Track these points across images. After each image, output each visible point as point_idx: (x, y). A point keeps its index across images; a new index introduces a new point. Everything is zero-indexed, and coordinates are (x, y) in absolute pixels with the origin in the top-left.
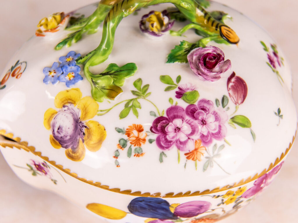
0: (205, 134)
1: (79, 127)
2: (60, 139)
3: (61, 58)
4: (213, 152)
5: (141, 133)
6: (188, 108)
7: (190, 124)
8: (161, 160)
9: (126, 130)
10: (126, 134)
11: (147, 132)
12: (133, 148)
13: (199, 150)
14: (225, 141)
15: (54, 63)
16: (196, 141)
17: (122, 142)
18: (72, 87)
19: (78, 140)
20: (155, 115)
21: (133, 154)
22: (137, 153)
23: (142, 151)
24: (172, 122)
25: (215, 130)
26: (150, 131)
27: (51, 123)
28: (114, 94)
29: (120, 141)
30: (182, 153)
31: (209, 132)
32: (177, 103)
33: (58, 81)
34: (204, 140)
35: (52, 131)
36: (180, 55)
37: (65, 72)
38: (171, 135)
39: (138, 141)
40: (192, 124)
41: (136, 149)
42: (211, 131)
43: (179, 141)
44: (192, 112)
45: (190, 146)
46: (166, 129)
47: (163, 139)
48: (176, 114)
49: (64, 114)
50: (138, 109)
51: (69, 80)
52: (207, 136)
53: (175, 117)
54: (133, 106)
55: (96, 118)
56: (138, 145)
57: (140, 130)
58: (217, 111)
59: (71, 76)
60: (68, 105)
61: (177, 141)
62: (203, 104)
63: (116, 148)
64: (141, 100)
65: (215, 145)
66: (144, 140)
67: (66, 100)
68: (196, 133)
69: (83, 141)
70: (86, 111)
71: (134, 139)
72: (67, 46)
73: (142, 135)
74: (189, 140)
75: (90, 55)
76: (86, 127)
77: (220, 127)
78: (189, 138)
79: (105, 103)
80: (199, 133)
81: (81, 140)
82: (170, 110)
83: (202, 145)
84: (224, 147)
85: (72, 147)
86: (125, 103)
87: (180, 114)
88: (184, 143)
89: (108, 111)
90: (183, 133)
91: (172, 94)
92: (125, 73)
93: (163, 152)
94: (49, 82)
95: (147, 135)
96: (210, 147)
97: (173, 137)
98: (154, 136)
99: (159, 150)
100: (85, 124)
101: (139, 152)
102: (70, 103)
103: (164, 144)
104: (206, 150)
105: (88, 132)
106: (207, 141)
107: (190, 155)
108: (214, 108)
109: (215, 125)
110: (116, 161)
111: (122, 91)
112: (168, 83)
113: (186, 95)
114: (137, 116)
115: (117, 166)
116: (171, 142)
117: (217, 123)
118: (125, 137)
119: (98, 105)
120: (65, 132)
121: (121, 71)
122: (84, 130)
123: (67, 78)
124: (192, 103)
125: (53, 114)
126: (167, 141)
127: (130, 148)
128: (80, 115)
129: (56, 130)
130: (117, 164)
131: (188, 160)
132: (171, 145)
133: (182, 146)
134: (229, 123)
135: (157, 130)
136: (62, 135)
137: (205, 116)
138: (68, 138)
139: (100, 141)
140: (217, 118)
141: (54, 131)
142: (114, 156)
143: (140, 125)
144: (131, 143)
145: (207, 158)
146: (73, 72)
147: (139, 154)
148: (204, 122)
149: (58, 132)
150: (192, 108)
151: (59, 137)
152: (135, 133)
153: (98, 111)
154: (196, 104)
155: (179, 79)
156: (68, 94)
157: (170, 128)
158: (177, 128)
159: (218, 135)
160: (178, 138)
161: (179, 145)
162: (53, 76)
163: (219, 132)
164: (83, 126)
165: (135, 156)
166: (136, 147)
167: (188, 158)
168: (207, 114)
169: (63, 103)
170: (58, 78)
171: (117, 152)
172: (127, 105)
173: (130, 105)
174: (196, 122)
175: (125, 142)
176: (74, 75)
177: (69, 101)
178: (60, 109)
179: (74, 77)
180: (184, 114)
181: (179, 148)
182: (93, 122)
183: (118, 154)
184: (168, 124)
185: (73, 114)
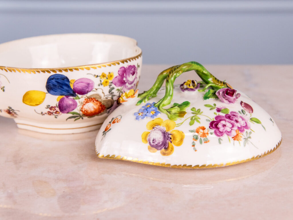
0: (240, 126)
1: (166, 135)
2: (155, 146)
3: (143, 107)
4: (247, 136)
5: (205, 130)
6: (226, 116)
7: (230, 122)
8: (220, 143)
9: (195, 130)
10: (196, 132)
11: (208, 129)
12: (202, 138)
13: (239, 135)
14: (251, 130)
15: (140, 109)
16: (236, 130)
17: (195, 137)
18: (155, 117)
19: (168, 143)
20: (209, 121)
21: (203, 142)
22: (205, 141)
23: (208, 139)
24: (220, 122)
25: (244, 124)
26: (209, 128)
27: (147, 139)
28: (182, 115)
29: (193, 137)
30: (230, 137)
31: (241, 126)
32: (219, 114)
33: (146, 117)
34: (240, 129)
35: (149, 143)
36: (210, 96)
37: (149, 112)
38: (221, 129)
39: (204, 135)
40: (231, 122)
41: (204, 139)
42: (242, 125)
43: (227, 131)
44: (229, 117)
45: (234, 133)
46: (218, 126)
47: (218, 131)
48: (220, 119)
49: (155, 131)
50: (199, 120)
51: (152, 114)
52: (241, 128)
53: (220, 120)
54: (195, 119)
55: (176, 128)
56: (205, 137)
57: (204, 129)
58: (241, 116)
59: (153, 112)
60: (156, 127)
61: (226, 131)
62: (233, 114)
63: (192, 141)
64: (198, 116)
65: (247, 132)
66: (208, 133)
67: (154, 124)
68: (234, 127)
69: (171, 142)
70: (168, 127)
71: (202, 134)
72: (143, 102)
73: (206, 131)
74: (232, 130)
75: (161, 101)
76: (171, 134)
77: (246, 123)
78: (232, 129)
79: (179, 120)
80: (236, 126)
81: (169, 142)
82: (217, 118)
83: (240, 132)
84: (251, 133)
85: (165, 148)
86: (190, 118)
87: (222, 119)
88: (230, 132)
89: (182, 123)
90: (228, 127)
91: (215, 111)
92: (184, 106)
93: (220, 138)
94: (140, 119)
95: (208, 131)
96: (244, 133)
97: (223, 130)
98: (213, 131)
99: (217, 138)
100: (170, 133)
101: (206, 140)
102: (157, 125)
103: (219, 134)
104: (242, 134)
105: (173, 136)
106: (242, 130)
107: (235, 138)
108: (239, 115)
109: (243, 122)
110: (194, 148)
111: (187, 113)
112: (210, 107)
113: (222, 110)
114: (200, 123)
115: (195, 151)
116: (222, 132)
117: (244, 121)
118: (196, 134)
119: (175, 123)
120: (158, 141)
121: (181, 105)
122: (170, 136)
123: (151, 114)
124: (227, 113)
125: (147, 134)
126: (220, 132)
127: (201, 139)
128: (165, 129)
129: (151, 142)
130: (195, 149)
131: (235, 141)
132: (223, 134)
133: (229, 134)
134: (250, 121)
135: (213, 127)
136: (156, 143)
137: (236, 119)
138: (161, 143)
139: (182, 140)
140: (243, 119)
141: (150, 143)
142: (192, 145)
143: (203, 127)
144: (200, 136)
145: (245, 139)
146: (154, 110)
147: (206, 142)
148: (237, 121)
149: (153, 142)
150: (228, 115)
151: (154, 145)
152: (201, 131)
153: (176, 125)
154: (229, 113)
155: (215, 105)
156: (154, 122)
157: (220, 126)
158: (224, 125)
159: (246, 127)
160: (226, 130)
161: (228, 133)
162: (142, 115)
163: (246, 126)
164: (169, 134)
165: (204, 143)
166: (204, 138)
167: (234, 139)
168: (237, 118)
169: (152, 127)
170: (146, 115)
171: (193, 143)
172: (192, 119)
173: (194, 118)
174: (232, 122)
175: (197, 137)
176: (154, 112)
177: (156, 125)
178: (152, 130)
179: (155, 112)
180: (225, 118)
181: (228, 135)
182: (174, 131)
183: (194, 144)
184: (218, 124)
185: (161, 130)
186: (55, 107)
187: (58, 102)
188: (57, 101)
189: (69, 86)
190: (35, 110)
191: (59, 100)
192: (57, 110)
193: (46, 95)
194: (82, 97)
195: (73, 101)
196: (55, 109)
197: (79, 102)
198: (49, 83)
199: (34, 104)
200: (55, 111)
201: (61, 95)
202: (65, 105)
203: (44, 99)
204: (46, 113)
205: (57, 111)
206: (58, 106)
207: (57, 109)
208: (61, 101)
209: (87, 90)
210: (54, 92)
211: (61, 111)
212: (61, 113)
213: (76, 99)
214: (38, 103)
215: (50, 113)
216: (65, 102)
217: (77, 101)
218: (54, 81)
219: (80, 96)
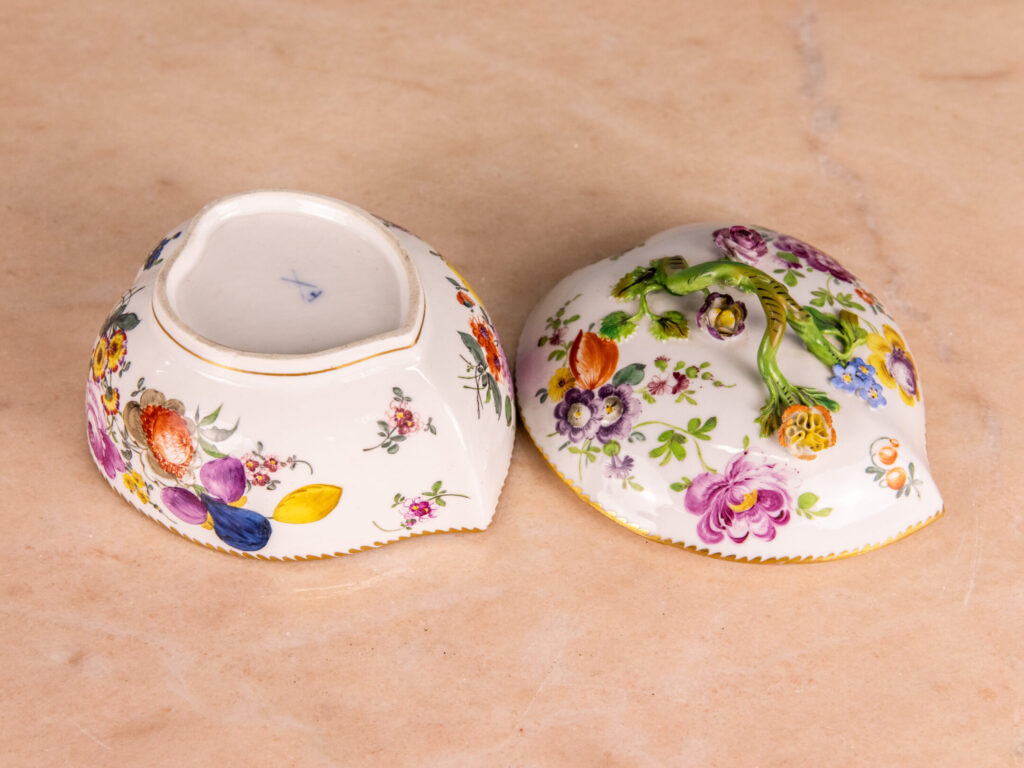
186: (254, 484)
187: (245, 495)
188: (245, 498)
189: (216, 520)
190: (312, 472)
191: (241, 499)
192: (252, 473)
193: (275, 514)
194: (189, 486)
195: (210, 488)
196: (255, 476)
197: (194, 478)
198: (262, 539)
199: (310, 491)
200: (257, 470)
201: (236, 509)
202: (230, 483)
203: (280, 505)
204: (283, 464)
205: (252, 469)
206: (247, 485)
207: (249, 476)
208: (237, 495)
209: (176, 495)
210: (252, 518)
211: (242, 468)
212: (243, 462)
213: (201, 489)
214: (297, 495)
215: (272, 464)
216: (228, 490)
217: (199, 483)
218: (251, 540)
219: (192, 490)
